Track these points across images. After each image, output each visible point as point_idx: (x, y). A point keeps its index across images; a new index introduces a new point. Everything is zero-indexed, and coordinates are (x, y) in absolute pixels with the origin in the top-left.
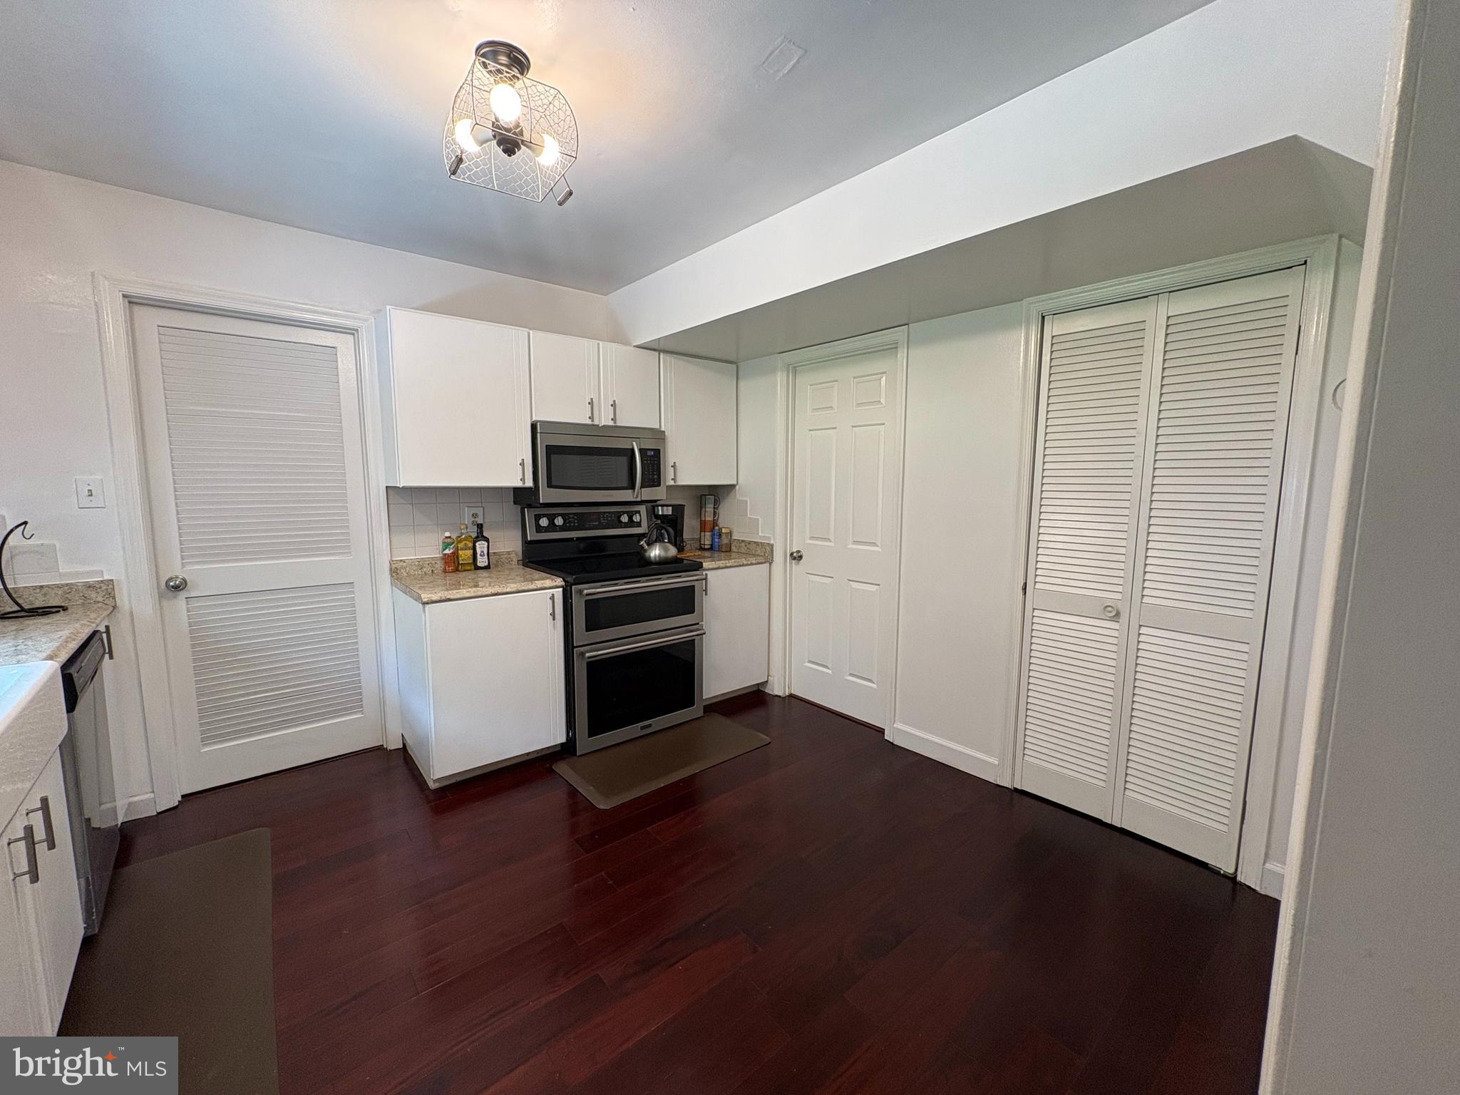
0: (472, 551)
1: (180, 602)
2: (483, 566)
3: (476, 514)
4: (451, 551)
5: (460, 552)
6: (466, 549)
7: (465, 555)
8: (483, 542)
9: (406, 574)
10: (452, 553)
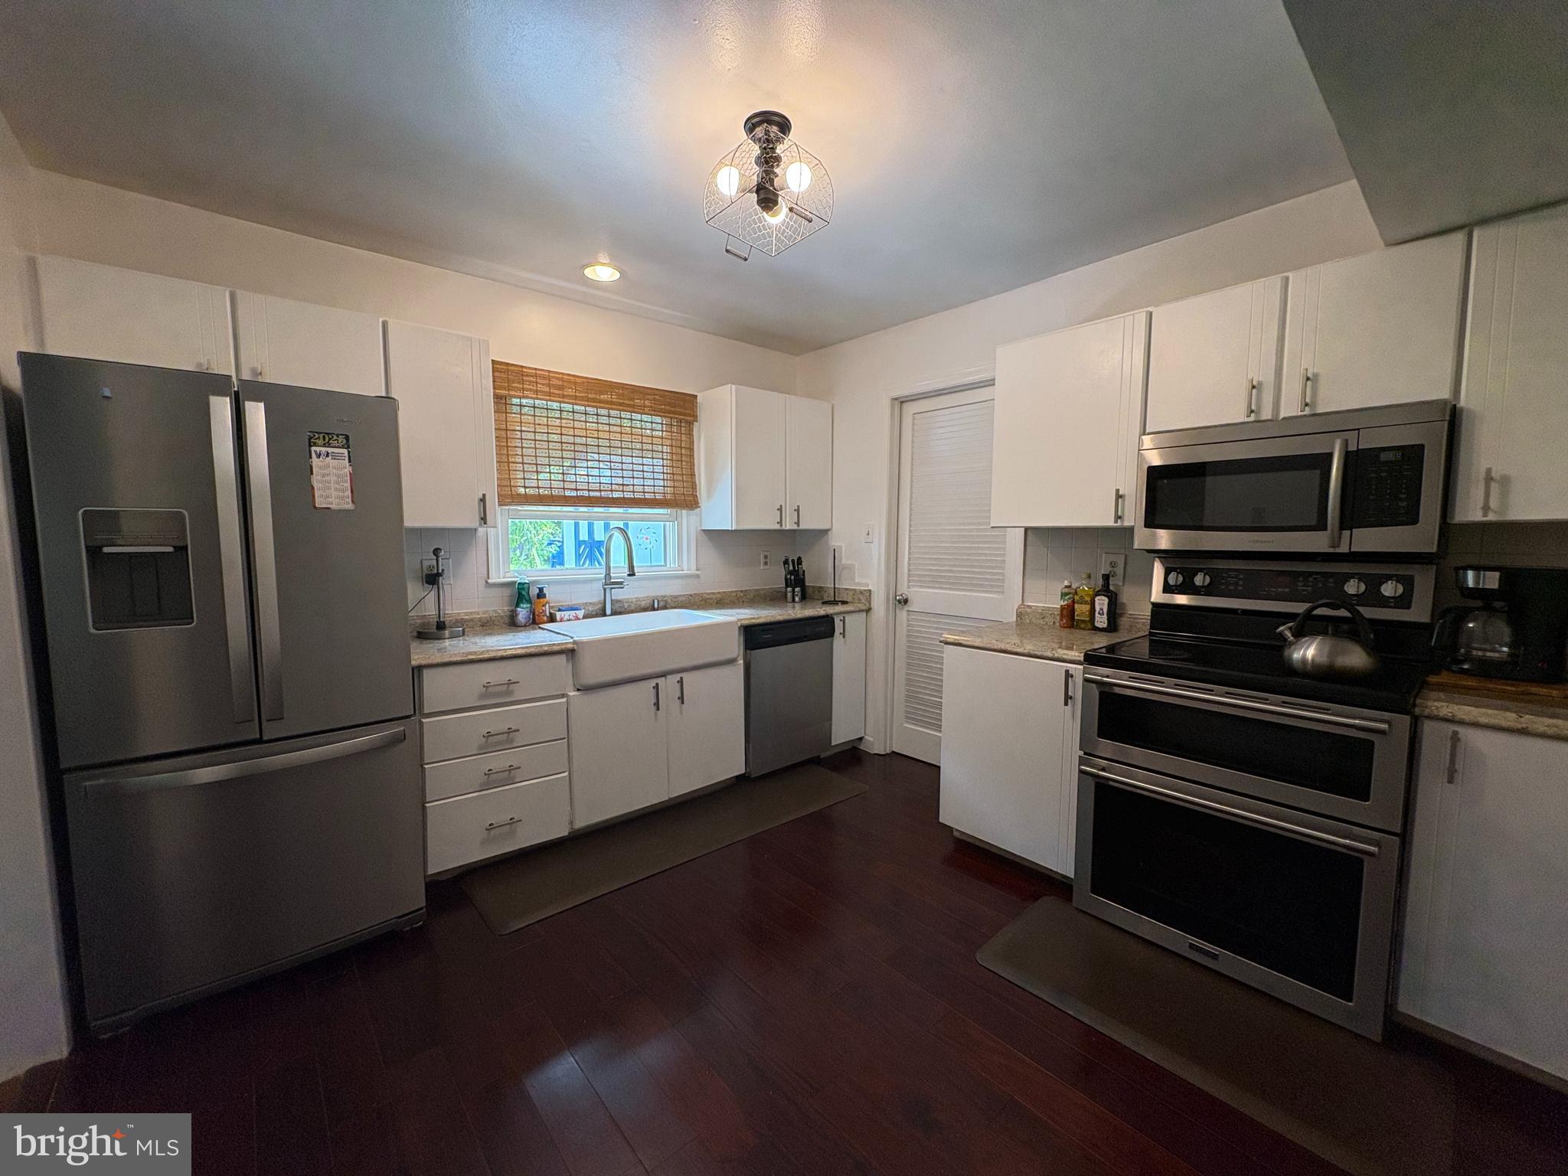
0: (1088, 607)
1: (902, 615)
2: (1101, 627)
3: (1115, 563)
4: (1066, 603)
5: (1076, 606)
6: (1081, 603)
7: (1081, 610)
8: (1103, 598)
9: (1028, 621)
10: (1067, 605)
